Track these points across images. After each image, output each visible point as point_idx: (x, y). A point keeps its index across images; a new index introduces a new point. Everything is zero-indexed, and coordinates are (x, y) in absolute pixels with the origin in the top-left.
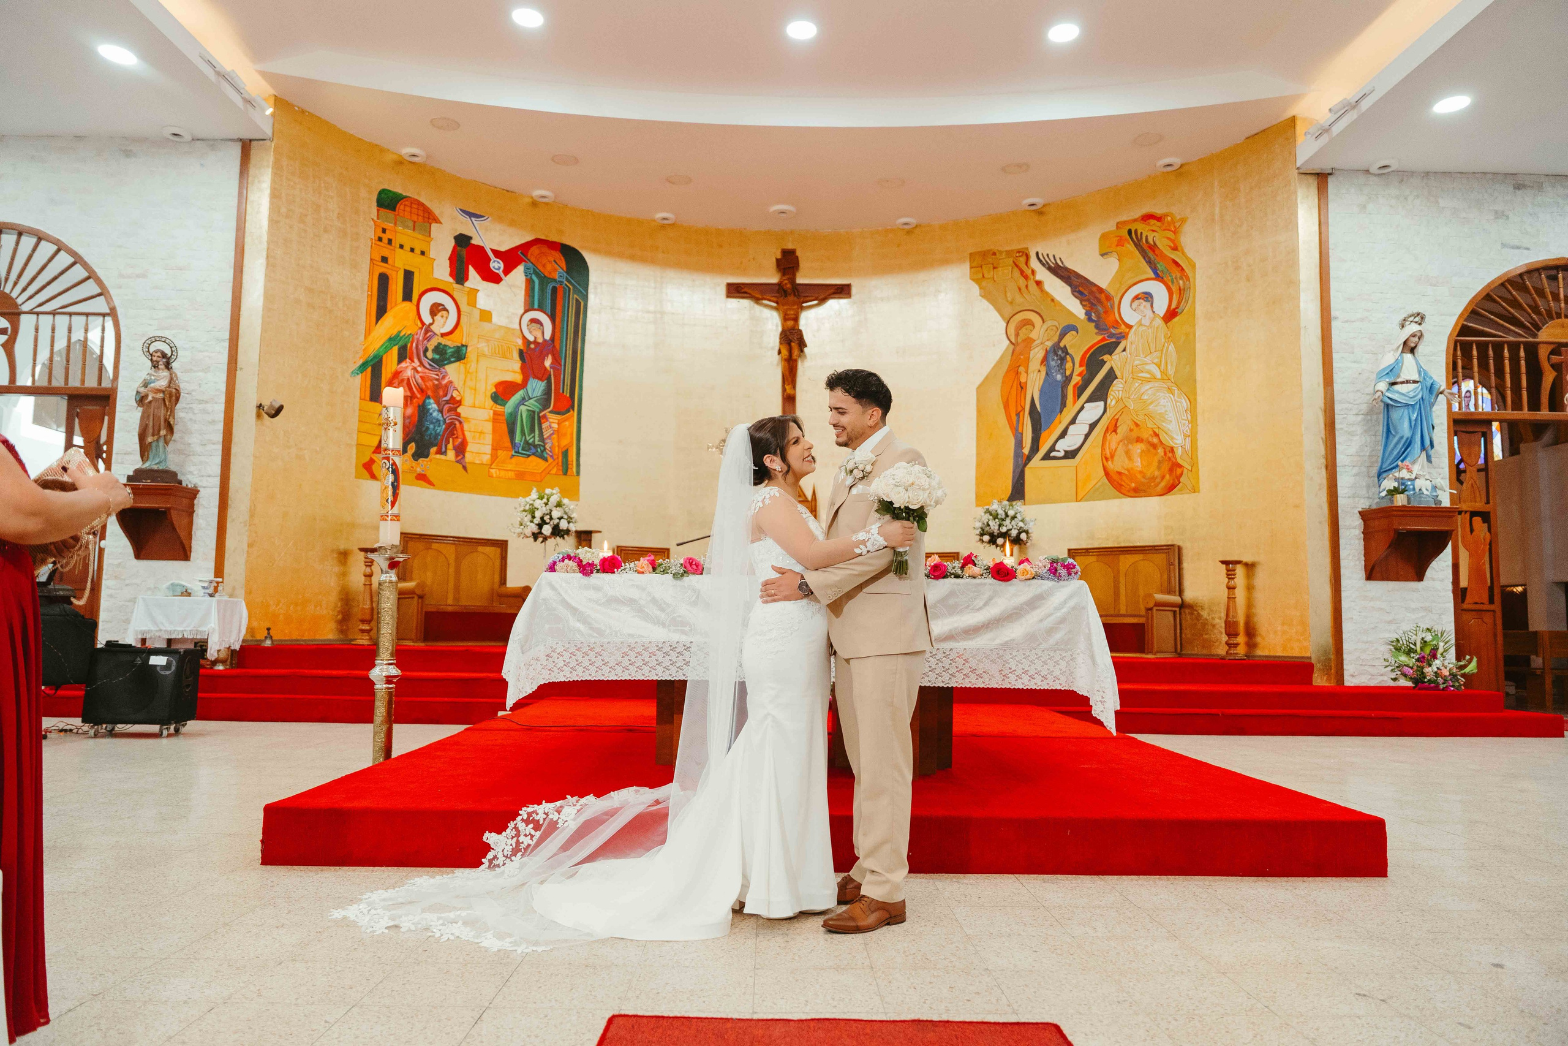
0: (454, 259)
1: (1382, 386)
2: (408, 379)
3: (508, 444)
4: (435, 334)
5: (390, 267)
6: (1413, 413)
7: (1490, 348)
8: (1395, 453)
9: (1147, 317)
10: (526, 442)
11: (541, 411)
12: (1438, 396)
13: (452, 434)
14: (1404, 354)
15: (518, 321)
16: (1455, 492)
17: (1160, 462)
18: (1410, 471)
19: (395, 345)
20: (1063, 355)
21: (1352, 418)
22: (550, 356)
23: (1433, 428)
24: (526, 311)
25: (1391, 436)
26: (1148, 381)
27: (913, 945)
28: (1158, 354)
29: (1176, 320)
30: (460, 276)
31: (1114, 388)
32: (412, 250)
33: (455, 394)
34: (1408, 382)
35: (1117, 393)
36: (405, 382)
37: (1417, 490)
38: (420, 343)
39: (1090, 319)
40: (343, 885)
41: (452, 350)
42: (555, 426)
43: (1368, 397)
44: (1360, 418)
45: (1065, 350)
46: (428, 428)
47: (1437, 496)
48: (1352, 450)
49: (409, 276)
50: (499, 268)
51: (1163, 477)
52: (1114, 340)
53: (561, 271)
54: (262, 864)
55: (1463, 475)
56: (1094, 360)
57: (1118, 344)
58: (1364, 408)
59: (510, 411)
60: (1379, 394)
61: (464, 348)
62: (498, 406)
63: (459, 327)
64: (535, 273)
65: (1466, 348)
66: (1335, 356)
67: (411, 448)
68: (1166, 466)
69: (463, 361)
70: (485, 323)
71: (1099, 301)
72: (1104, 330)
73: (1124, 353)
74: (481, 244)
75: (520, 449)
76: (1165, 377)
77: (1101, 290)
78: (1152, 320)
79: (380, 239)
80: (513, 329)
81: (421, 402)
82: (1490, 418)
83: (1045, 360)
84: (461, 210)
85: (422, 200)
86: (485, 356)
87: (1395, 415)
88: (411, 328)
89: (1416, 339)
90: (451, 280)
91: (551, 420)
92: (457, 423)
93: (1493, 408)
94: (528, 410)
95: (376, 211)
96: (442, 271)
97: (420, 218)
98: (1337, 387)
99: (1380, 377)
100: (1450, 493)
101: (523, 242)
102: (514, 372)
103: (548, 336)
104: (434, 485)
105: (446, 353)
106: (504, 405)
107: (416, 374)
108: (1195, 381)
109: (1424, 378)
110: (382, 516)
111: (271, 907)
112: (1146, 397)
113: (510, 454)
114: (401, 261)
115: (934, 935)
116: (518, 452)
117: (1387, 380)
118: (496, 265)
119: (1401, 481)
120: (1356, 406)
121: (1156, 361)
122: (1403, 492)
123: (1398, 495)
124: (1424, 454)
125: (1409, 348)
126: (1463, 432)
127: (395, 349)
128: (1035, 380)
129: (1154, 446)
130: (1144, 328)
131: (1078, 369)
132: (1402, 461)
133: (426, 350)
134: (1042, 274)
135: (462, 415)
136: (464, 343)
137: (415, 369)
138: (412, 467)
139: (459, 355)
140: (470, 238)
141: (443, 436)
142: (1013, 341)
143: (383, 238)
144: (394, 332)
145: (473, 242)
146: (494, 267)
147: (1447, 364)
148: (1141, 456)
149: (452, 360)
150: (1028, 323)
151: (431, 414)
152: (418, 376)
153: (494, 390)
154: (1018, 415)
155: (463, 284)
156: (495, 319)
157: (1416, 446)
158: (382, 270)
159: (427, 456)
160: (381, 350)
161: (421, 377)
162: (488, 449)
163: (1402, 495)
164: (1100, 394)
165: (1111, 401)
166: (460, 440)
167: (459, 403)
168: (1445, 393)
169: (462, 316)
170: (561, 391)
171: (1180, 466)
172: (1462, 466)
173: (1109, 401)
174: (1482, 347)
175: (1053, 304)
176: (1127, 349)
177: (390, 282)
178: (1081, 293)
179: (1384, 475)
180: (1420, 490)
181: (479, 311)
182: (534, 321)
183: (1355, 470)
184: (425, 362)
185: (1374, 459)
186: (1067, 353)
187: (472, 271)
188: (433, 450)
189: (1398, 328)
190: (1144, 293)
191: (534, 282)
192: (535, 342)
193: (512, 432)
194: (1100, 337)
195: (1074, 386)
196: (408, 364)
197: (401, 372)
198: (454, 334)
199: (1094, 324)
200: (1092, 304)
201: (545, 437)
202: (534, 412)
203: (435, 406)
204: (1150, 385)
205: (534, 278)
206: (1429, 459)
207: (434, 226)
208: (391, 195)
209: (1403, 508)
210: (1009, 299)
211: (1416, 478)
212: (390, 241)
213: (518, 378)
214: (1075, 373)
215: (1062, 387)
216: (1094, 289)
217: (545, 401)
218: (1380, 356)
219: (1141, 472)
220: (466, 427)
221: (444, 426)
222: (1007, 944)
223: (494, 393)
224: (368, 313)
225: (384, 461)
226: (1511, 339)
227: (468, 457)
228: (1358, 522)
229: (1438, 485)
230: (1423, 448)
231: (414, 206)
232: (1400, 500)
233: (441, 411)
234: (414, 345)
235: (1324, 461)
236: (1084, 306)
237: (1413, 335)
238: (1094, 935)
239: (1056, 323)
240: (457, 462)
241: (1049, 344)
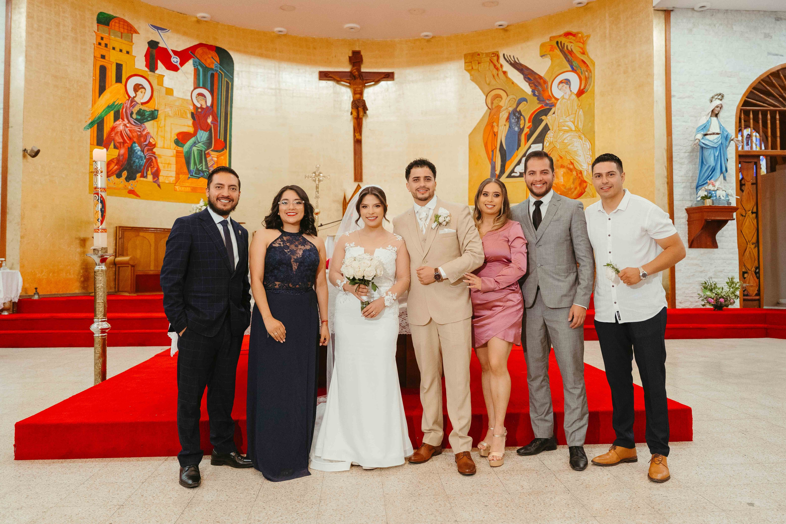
0: (148, 56)
1: (699, 136)
2: (121, 131)
3: (185, 170)
4: (138, 103)
5: (107, 61)
6: (716, 152)
7: (760, 114)
8: (706, 175)
9: (567, 94)
10: (197, 169)
11: (206, 150)
12: (730, 142)
13: (150, 165)
14: (712, 118)
15: (190, 94)
16: (739, 197)
17: (574, 180)
18: (714, 185)
19: (112, 110)
20: (519, 116)
21: (682, 155)
22: (211, 116)
23: (727, 160)
24: (195, 89)
25: (704, 166)
26: (566, 131)
27: (414, 505)
28: (573, 116)
29: (584, 95)
30: (152, 67)
31: (548, 136)
32: (121, 51)
33: (151, 140)
34: (713, 134)
35: (550, 138)
36: (119, 133)
37: (718, 197)
38: (128, 109)
39: (534, 95)
40: (65, 474)
41: (148, 113)
42: (215, 159)
43: (691, 142)
44: (687, 154)
45: (520, 113)
46: (135, 162)
47: (729, 200)
48: (682, 173)
49: (119, 67)
50: (177, 62)
51: (576, 188)
52: (548, 107)
53: (216, 63)
54: (15, 459)
55: (743, 187)
56: (536, 119)
57: (550, 110)
58: (689, 149)
59: (186, 150)
60: (697, 141)
61: (156, 112)
62: (179, 147)
63: (153, 99)
64: (200, 64)
65: (747, 113)
66: (673, 118)
67: (124, 174)
68: (577, 182)
69: (156, 120)
70: (169, 96)
71: (539, 83)
72: (543, 101)
73: (554, 115)
74: (165, 47)
75: (194, 173)
76: (577, 130)
77: (541, 77)
78: (570, 96)
79: (100, 44)
80: (187, 100)
81: (130, 146)
82: (759, 154)
83: (508, 119)
84: (151, 25)
85: (126, 19)
86: (170, 116)
87: (706, 153)
88: (122, 99)
89: (719, 109)
90: (147, 69)
91: (212, 156)
92: (153, 158)
93: (761, 148)
94: (198, 150)
95: (96, 26)
96: (140, 64)
97: (126, 31)
98: (674, 136)
99: (698, 131)
100: (737, 198)
101: (192, 45)
102: (189, 126)
103: (209, 104)
104: (140, 197)
105: (145, 115)
106: (183, 147)
107: (126, 128)
108: (594, 132)
109: (723, 132)
110: (95, 230)
111: (17, 493)
112: (566, 141)
113: (187, 176)
114: (114, 57)
115: (427, 496)
116: (192, 176)
117: (702, 133)
118: (175, 60)
119: (709, 191)
120: (685, 148)
121: (572, 120)
122: (710, 198)
123: (707, 200)
124: (722, 175)
125: (715, 114)
126: (744, 162)
127: (112, 113)
128: (502, 131)
129: (571, 170)
130: (565, 100)
131: (528, 124)
132: (710, 180)
133: (132, 113)
134: (507, 67)
135: (156, 153)
136: (156, 109)
137: (125, 125)
138: (126, 186)
139: (153, 116)
140: (158, 43)
141: (145, 166)
142: (490, 107)
143: (101, 43)
144: (111, 102)
145: (160, 45)
146: (174, 61)
147: (736, 123)
148: (563, 177)
149: (149, 119)
150: (498, 96)
151: (136, 153)
152: (127, 130)
153: (176, 138)
154: (493, 151)
155: (154, 72)
156: (175, 94)
157: (718, 171)
158: (102, 63)
159: (134, 179)
160: (103, 113)
161: (129, 130)
162: (173, 174)
163: (709, 200)
164: (540, 139)
165: (546, 143)
166: (155, 169)
167: (154, 146)
168: (734, 140)
169: (154, 92)
170: (218, 138)
171: (585, 182)
172: (743, 182)
173: (545, 143)
174: (756, 113)
175: (513, 85)
176: (556, 113)
177: (107, 70)
178: (529, 79)
179: (700, 188)
180: (719, 196)
181: (165, 89)
182: (200, 94)
183: (684, 185)
184: (132, 121)
185: (694, 178)
186: (521, 115)
187: (160, 64)
188: (139, 175)
189: (709, 102)
190: (566, 79)
191: (199, 70)
192: (201, 108)
193: (188, 163)
194: (540, 106)
195: (525, 134)
196: (121, 122)
197: (116, 127)
198: (149, 104)
199: (536, 98)
200: (535, 85)
201: (209, 166)
202: (202, 151)
203: (139, 148)
204: (569, 134)
205: (199, 67)
206: (725, 178)
207: (134, 35)
208: (105, 16)
209: (710, 207)
210: (488, 82)
211: (717, 190)
212: (106, 45)
213: (191, 130)
214: (526, 127)
215: (518, 135)
216: (537, 77)
217: (209, 144)
218: (699, 118)
219: (563, 185)
220: (159, 160)
221: (145, 161)
222: (470, 501)
223: (176, 139)
224: (94, 91)
225: (95, 195)
226: (772, 108)
227: (161, 179)
228: (685, 215)
229: (730, 193)
230: (721, 172)
231: (121, 23)
232: (708, 203)
233: (143, 151)
234: (124, 110)
235: (666, 179)
236: (531, 87)
237: (717, 107)
238: (522, 491)
239: (514, 97)
240: (154, 182)
241: (511, 109)
